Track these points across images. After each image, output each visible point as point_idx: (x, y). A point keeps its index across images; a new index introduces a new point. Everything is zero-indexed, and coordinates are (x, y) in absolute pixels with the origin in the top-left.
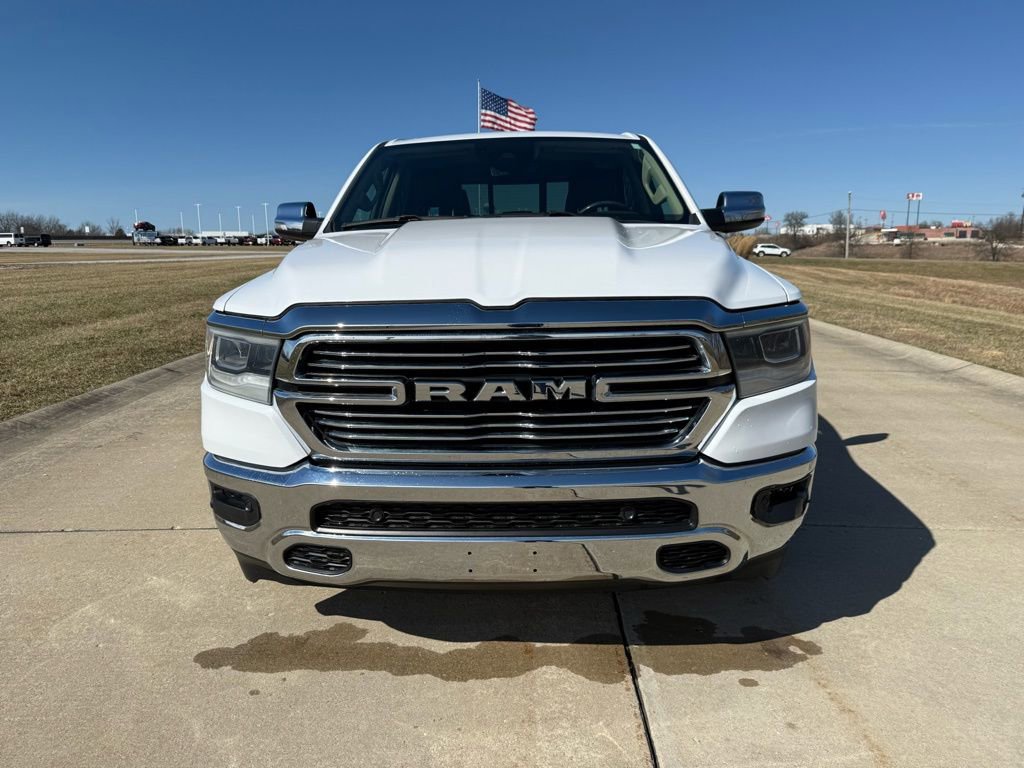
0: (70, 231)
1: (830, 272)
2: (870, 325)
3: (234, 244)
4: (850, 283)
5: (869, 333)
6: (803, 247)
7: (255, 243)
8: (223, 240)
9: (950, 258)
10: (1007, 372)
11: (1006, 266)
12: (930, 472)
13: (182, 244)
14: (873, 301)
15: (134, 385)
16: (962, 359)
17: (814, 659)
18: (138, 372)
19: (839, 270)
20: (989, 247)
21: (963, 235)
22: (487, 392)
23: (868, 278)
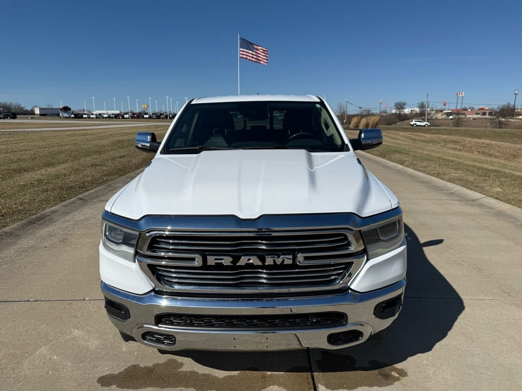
0: (27, 110)
1: (417, 136)
2: (436, 172)
3: (112, 118)
4: (427, 142)
5: (436, 177)
6: (404, 120)
7: (123, 117)
8: (106, 116)
9: (478, 127)
10: (503, 201)
11: (505, 131)
12: (463, 263)
13: (85, 118)
14: (438, 155)
15: (62, 208)
16: (481, 193)
17: (404, 380)
18: (64, 201)
19: (422, 134)
20: (497, 120)
21: (484, 114)
22: (243, 261)
23: (436, 139)
